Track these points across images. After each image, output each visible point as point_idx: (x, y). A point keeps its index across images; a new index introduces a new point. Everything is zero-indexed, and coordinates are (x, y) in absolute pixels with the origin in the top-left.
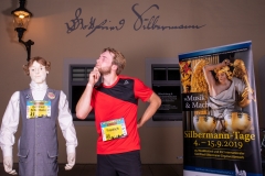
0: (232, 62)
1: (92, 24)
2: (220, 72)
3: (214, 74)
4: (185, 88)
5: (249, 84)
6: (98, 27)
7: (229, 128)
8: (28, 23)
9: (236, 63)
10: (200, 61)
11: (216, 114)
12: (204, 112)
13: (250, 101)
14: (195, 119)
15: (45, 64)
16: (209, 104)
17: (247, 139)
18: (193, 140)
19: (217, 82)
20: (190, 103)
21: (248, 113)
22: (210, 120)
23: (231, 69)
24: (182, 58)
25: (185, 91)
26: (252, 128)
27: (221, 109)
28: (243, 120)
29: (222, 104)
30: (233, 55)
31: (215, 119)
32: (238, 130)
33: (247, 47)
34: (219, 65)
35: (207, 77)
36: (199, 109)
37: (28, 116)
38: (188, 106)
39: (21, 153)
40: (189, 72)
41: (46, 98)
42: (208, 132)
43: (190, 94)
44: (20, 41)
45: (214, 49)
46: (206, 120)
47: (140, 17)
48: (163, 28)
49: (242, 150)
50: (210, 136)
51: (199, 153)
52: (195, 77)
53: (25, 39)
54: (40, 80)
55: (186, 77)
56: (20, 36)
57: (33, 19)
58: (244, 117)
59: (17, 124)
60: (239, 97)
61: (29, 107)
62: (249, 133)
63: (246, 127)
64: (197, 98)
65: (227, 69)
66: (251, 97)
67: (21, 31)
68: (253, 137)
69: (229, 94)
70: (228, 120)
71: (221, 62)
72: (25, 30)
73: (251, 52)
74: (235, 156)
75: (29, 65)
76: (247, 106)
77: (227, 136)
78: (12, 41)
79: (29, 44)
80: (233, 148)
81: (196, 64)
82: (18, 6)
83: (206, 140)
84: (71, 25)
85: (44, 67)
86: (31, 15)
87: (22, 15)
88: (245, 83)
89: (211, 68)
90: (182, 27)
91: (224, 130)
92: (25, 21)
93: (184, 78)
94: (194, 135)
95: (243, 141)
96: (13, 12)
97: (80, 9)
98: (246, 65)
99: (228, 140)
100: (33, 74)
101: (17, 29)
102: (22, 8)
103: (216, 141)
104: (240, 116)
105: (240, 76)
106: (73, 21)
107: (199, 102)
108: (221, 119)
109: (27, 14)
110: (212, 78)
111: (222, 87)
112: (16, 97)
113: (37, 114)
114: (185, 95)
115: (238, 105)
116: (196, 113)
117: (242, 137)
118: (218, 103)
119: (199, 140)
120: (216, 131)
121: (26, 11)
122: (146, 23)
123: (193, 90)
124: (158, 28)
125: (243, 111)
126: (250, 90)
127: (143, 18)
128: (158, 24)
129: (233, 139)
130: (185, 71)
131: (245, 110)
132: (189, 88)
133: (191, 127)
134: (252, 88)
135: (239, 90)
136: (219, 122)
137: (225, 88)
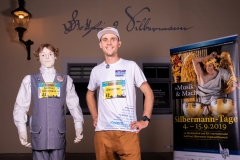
0: (219, 54)
1: (88, 25)
3: (202, 65)
4: (175, 78)
5: (234, 74)
6: (94, 28)
7: (215, 113)
8: (27, 23)
9: (222, 55)
10: (189, 55)
11: (204, 101)
13: (234, 89)
14: (184, 106)
15: (54, 50)
16: (198, 92)
17: (230, 122)
18: (182, 124)
19: (205, 72)
20: (180, 91)
21: (232, 99)
22: (198, 106)
23: (218, 60)
24: (173, 52)
25: (176, 81)
27: (208, 96)
28: (227, 106)
29: (209, 91)
30: (220, 48)
31: (203, 105)
32: (223, 114)
33: (233, 40)
34: (208, 57)
36: (188, 97)
38: (178, 95)
39: (33, 130)
40: (179, 64)
42: (196, 116)
43: (180, 84)
44: (21, 40)
45: (203, 43)
46: (194, 106)
47: (132, 19)
48: (154, 30)
49: (226, 131)
50: (197, 120)
51: (188, 135)
52: (186, 68)
53: (25, 39)
55: (177, 69)
56: (21, 36)
57: (32, 20)
58: (229, 102)
59: (29, 104)
60: (224, 85)
62: (233, 116)
63: (230, 111)
64: (186, 87)
65: (214, 60)
66: (235, 85)
67: (21, 30)
69: (215, 82)
71: (209, 54)
72: (25, 30)
73: (237, 45)
74: (219, 136)
75: (39, 51)
76: (232, 93)
77: (212, 120)
78: (12, 41)
79: (29, 44)
80: (218, 130)
81: (186, 57)
82: (18, 6)
83: (194, 124)
84: (68, 26)
85: (53, 53)
86: (30, 16)
87: (21, 16)
89: (200, 60)
90: (171, 29)
91: (210, 114)
92: (24, 21)
93: (175, 70)
94: (183, 120)
95: (227, 123)
96: (13, 12)
97: (76, 11)
98: (232, 57)
99: (214, 123)
100: (42, 59)
101: (17, 29)
102: (22, 8)
103: (203, 124)
104: (225, 102)
105: (226, 66)
106: (70, 22)
107: (189, 91)
109: (26, 15)
110: (200, 69)
111: (209, 77)
112: (27, 80)
114: (175, 85)
116: (186, 100)
117: (226, 120)
118: (205, 91)
119: (188, 124)
120: (203, 116)
121: (25, 11)
122: (137, 25)
123: (183, 80)
124: (150, 29)
125: (228, 97)
126: (234, 79)
127: (136, 20)
128: (149, 26)
129: (218, 122)
130: (176, 64)
131: (230, 96)
132: (179, 78)
133: (181, 113)
134: (237, 77)
135: (225, 78)
136: (206, 108)
137: (212, 77)
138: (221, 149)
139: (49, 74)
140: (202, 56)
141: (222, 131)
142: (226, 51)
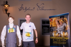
0: (64, 18)
1: (26, 9)
2: (60, 21)
3: (58, 22)
4: (51, 25)
5: (68, 24)
6: (27, 9)
7: (62, 36)
11: (59, 32)
13: (68, 29)
14: (53, 34)
15: (13, 18)
17: (67, 39)
18: (52, 39)
19: (59, 24)
21: (67, 32)
22: (57, 34)
23: (63, 20)
24: (50, 17)
26: (68, 36)
27: (60, 31)
28: (66, 34)
29: (60, 29)
30: (64, 16)
31: (59, 34)
34: (60, 19)
35: (57, 23)
36: (54, 31)
37: (8, 32)
38: (51, 30)
40: (52, 21)
41: (13, 27)
43: (52, 27)
44: (6, 13)
45: (59, 15)
46: (56, 34)
47: (39, 7)
48: (45, 10)
50: (57, 38)
51: (54, 42)
52: (54, 22)
53: (8, 13)
54: (11, 22)
55: (51, 22)
58: (66, 33)
59: (5, 34)
60: (65, 28)
61: (9, 30)
62: (68, 37)
63: (67, 36)
65: (62, 20)
66: (68, 28)
67: (6, 10)
69: (62, 27)
70: (62, 34)
73: (69, 16)
74: (63, 43)
75: (8, 18)
76: (67, 30)
77: (61, 38)
78: (4, 13)
79: (9, 14)
81: (54, 19)
82: (5, 3)
85: (13, 19)
86: (9, 6)
87: (6, 6)
89: (58, 20)
91: (61, 36)
92: (7, 8)
93: (50, 23)
96: (4, 5)
97: (22, 4)
98: (67, 19)
99: (62, 39)
101: (5, 10)
102: (7, 4)
104: (65, 33)
105: (65, 22)
106: (21, 8)
107: (54, 29)
108: (60, 34)
109: (8, 6)
110: (58, 23)
111: (60, 25)
112: (5, 27)
113: (11, 31)
114: (51, 27)
115: (65, 30)
117: (65, 38)
118: (59, 29)
119: (54, 39)
120: (59, 37)
121: (8, 5)
122: (40, 9)
123: (53, 26)
127: (40, 7)
129: (63, 39)
132: (52, 25)
133: (52, 36)
134: (69, 25)
135: (65, 26)
139: (11, 25)
141: (64, 41)
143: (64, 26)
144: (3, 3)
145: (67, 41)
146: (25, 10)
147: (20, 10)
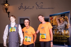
1: (25, 7)
3: (59, 20)
5: (69, 23)
6: (27, 8)
7: (63, 34)
9: (65, 17)
10: (55, 17)
12: (56, 30)
13: (69, 27)
17: (68, 37)
19: (60, 22)
22: (58, 32)
23: (64, 19)
24: (50, 16)
26: (69, 34)
27: (61, 29)
28: (67, 32)
29: (61, 28)
30: (65, 15)
31: (59, 32)
32: (65, 35)
33: (69, 13)
35: (57, 21)
41: (15, 26)
42: (57, 35)
44: (6, 12)
45: (59, 13)
48: (44, 9)
50: (58, 36)
51: (55, 40)
52: (54, 21)
53: (8, 11)
56: (6, 11)
61: (10, 29)
62: (69, 35)
63: (68, 34)
66: (69, 26)
68: (69, 36)
69: (63, 25)
70: (63, 32)
72: (7, 9)
76: (68, 28)
77: (62, 36)
78: (4, 12)
79: (9, 13)
81: (54, 17)
82: (5, 2)
83: (57, 37)
85: (14, 18)
86: (9, 5)
87: (6, 5)
88: (68, 22)
89: (59, 18)
92: (7, 7)
93: (51, 21)
95: (67, 37)
96: (4, 4)
100: (11, 20)
101: (5, 9)
102: (7, 3)
104: (66, 31)
105: (66, 20)
106: (20, 7)
107: (55, 27)
109: (8, 5)
111: (61, 23)
115: (66, 28)
116: (54, 30)
117: (67, 36)
118: (60, 27)
120: (60, 35)
121: (8, 4)
122: (39, 7)
123: (54, 24)
124: (43, 8)
125: (67, 30)
126: (69, 24)
128: (42, 7)
129: (64, 37)
130: (51, 19)
131: (68, 29)
132: (52, 24)
134: (70, 23)
136: (60, 33)
137: (62, 23)
138: (65, 45)
140: (59, 17)
141: (65, 40)
142: (67, 16)
143: (65, 25)
144: (3, 2)
145: (68, 39)
146: (24, 9)
147: (19, 9)
